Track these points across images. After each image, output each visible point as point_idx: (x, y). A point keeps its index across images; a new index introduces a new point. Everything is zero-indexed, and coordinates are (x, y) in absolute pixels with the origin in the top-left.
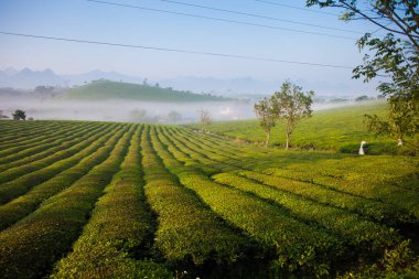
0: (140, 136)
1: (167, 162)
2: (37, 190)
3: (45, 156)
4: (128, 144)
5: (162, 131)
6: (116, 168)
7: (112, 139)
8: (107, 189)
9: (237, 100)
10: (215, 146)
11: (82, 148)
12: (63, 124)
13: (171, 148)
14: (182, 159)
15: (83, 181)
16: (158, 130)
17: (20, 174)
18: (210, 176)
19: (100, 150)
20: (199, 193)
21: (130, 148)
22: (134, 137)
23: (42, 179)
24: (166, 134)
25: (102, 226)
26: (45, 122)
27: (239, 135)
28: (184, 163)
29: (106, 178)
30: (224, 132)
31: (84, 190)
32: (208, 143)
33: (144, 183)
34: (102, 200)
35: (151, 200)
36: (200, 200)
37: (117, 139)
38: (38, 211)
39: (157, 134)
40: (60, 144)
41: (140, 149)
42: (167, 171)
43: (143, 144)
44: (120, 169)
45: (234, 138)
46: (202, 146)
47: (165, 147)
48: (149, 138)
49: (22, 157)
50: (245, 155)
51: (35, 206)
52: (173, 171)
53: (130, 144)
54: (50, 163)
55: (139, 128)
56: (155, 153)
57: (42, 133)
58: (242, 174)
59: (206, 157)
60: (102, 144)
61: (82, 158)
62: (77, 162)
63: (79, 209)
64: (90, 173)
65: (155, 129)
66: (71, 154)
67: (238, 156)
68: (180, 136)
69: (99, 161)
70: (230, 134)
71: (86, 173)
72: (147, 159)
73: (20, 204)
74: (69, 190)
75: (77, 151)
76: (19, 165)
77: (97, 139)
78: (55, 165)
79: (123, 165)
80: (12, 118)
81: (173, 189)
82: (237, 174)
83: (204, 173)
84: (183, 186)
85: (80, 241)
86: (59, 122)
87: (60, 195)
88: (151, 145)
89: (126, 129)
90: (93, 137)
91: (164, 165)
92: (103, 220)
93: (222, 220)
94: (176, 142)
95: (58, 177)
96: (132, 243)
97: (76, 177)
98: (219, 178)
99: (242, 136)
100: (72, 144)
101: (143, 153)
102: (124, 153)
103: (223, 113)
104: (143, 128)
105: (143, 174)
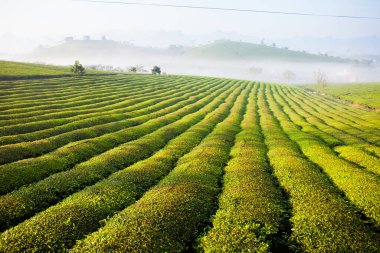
0: (256, 95)
1: (284, 124)
3: (177, 109)
4: (246, 102)
5: (277, 90)
6: (236, 129)
7: (231, 96)
8: (233, 152)
10: (332, 111)
11: (206, 103)
12: (190, 79)
14: (299, 122)
15: (209, 140)
16: (273, 89)
17: (158, 126)
18: (332, 146)
19: (222, 107)
20: (326, 170)
21: (248, 106)
22: (251, 94)
23: (175, 133)
24: (281, 93)
25: (237, 201)
26: (176, 77)
27: (358, 100)
28: (301, 127)
29: (229, 140)
30: (340, 95)
31: (212, 151)
32: (324, 106)
33: (266, 149)
34: (231, 166)
35: (278, 173)
39: (272, 93)
40: (188, 98)
41: (257, 108)
42: (286, 135)
43: (260, 103)
44: (240, 129)
45: (352, 103)
47: (281, 108)
48: (265, 98)
49: (158, 109)
50: (370, 125)
52: (293, 138)
54: (181, 116)
55: (255, 86)
56: (271, 113)
58: (370, 150)
59: (323, 122)
60: (223, 101)
61: (207, 113)
63: (211, 174)
64: (215, 131)
65: (270, 88)
66: (197, 109)
67: (359, 124)
69: (222, 118)
70: (347, 98)
71: (211, 130)
72: (265, 121)
74: (198, 150)
75: (202, 106)
76: (157, 116)
77: (218, 95)
78: (185, 120)
79: (243, 125)
80: (150, 72)
82: (363, 149)
83: (326, 143)
84: (306, 158)
85: (219, 213)
86: (186, 78)
88: (267, 104)
89: (244, 86)
90: (214, 94)
91: (281, 128)
92: (236, 194)
94: (291, 103)
96: (269, 229)
97: (203, 135)
99: (362, 101)
100: (197, 99)
101: (260, 112)
102: (243, 112)
104: (259, 86)
105: (263, 138)
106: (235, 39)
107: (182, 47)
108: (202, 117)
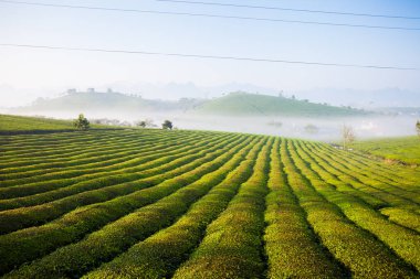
0: (278, 151)
1: (315, 183)
3: (194, 168)
4: (268, 160)
5: (300, 146)
6: (264, 188)
7: (251, 153)
10: (364, 168)
11: (226, 160)
12: (204, 134)
13: (314, 167)
14: (331, 181)
16: (296, 144)
19: (243, 165)
21: (272, 163)
22: (272, 151)
24: (305, 149)
26: (189, 132)
27: (390, 156)
28: (335, 187)
32: (354, 163)
37: (257, 152)
39: (295, 149)
40: (204, 155)
41: (282, 166)
43: (284, 159)
44: (268, 190)
45: (384, 158)
46: (349, 166)
47: (308, 165)
48: (288, 154)
53: (270, 160)
54: (199, 176)
55: (276, 141)
56: (299, 171)
57: (187, 143)
59: (358, 180)
60: (243, 158)
61: (228, 172)
64: (240, 192)
65: (293, 143)
66: (215, 167)
68: (322, 153)
69: (245, 177)
70: (378, 153)
71: (236, 192)
72: (293, 179)
75: (221, 164)
76: (173, 176)
77: (237, 152)
78: (205, 179)
79: (270, 184)
80: (161, 127)
86: (200, 133)
88: (292, 162)
89: (264, 141)
90: (233, 150)
94: (317, 159)
99: (394, 156)
100: (216, 156)
101: (286, 170)
102: (267, 170)
104: (280, 142)
107: (193, 100)
108: (223, 177)
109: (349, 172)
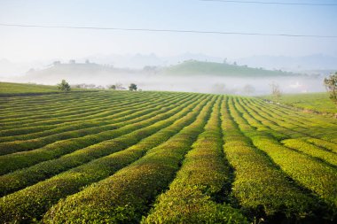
0: (220, 105)
1: (242, 127)
2: (144, 142)
3: (150, 117)
4: (210, 111)
5: (238, 101)
6: (201, 129)
7: (198, 107)
8: (194, 145)
9: (306, 75)
10: (284, 115)
11: (176, 112)
12: (162, 94)
13: (245, 116)
14: (255, 125)
15: (176, 137)
16: (235, 100)
17: (133, 130)
18: (279, 140)
19: (189, 115)
20: (270, 154)
21: (212, 114)
22: (215, 105)
23: (147, 134)
24: (241, 103)
25: (191, 173)
26: (150, 93)
27: (308, 107)
28: (256, 128)
29: (193, 137)
30: (293, 103)
31: (177, 145)
32: (278, 112)
33: (223, 143)
34: (191, 154)
35: (229, 156)
36: (271, 161)
37: (202, 107)
38: (145, 157)
39: (234, 103)
40: (160, 108)
41: (220, 115)
42: (242, 134)
43: (223, 111)
44: (203, 130)
45: (303, 109)
46: (272, 114)
47: (241, 115)
48: (227, 107)
49: (134, 117)
50: (313, 125)
51: (143, 153)
52: (247, 134)
53: (212, 111)
54: (153, 123)
55: (219, 98)
56: (232, 119)
57: (148, 100)
58: (311, 141)
59: (275, 124)
60: (191, 110)
61: (176, 120)
62: (171, 123)
63: (174, 158)
64: (182, 132)
65: (232, 99)
66: (167, 117)
67: (306, 125)
68: (254, 106)
69: (188, 123)
70: (299, 105)
71: (178, 132)
72: (225, 124)
73: (133, 150)
74: (166, 144)
75: (172, 115)
76: (133, 123)
77: (186, 106)
78: (157, 125)
79: (206, 127)
80: (128, 89)
81: (248, 149)
82: (305, 141)
83: (274, 138)
84: (255, 147)
85: (174, 182)
86: (159, 93)
87: (160, 146)
88: (229, 112)
89: (208, 98)
90: (183, 105)
91: (239, 129)
92: (191, 169)
93: (291, 179)
94: (249, 110)
95: (158, 133)
96: (213, 189)
97: (171, 135)
98: (288, 143)
99: (311, 107)
100: (168, 110)
101: (222, 118)
102: (207, 118)
103: (293, 87)
104: (222, 98)
105: (222, 136)
106: (201, 59)
107: (155, 67)
109: (271, 118)
